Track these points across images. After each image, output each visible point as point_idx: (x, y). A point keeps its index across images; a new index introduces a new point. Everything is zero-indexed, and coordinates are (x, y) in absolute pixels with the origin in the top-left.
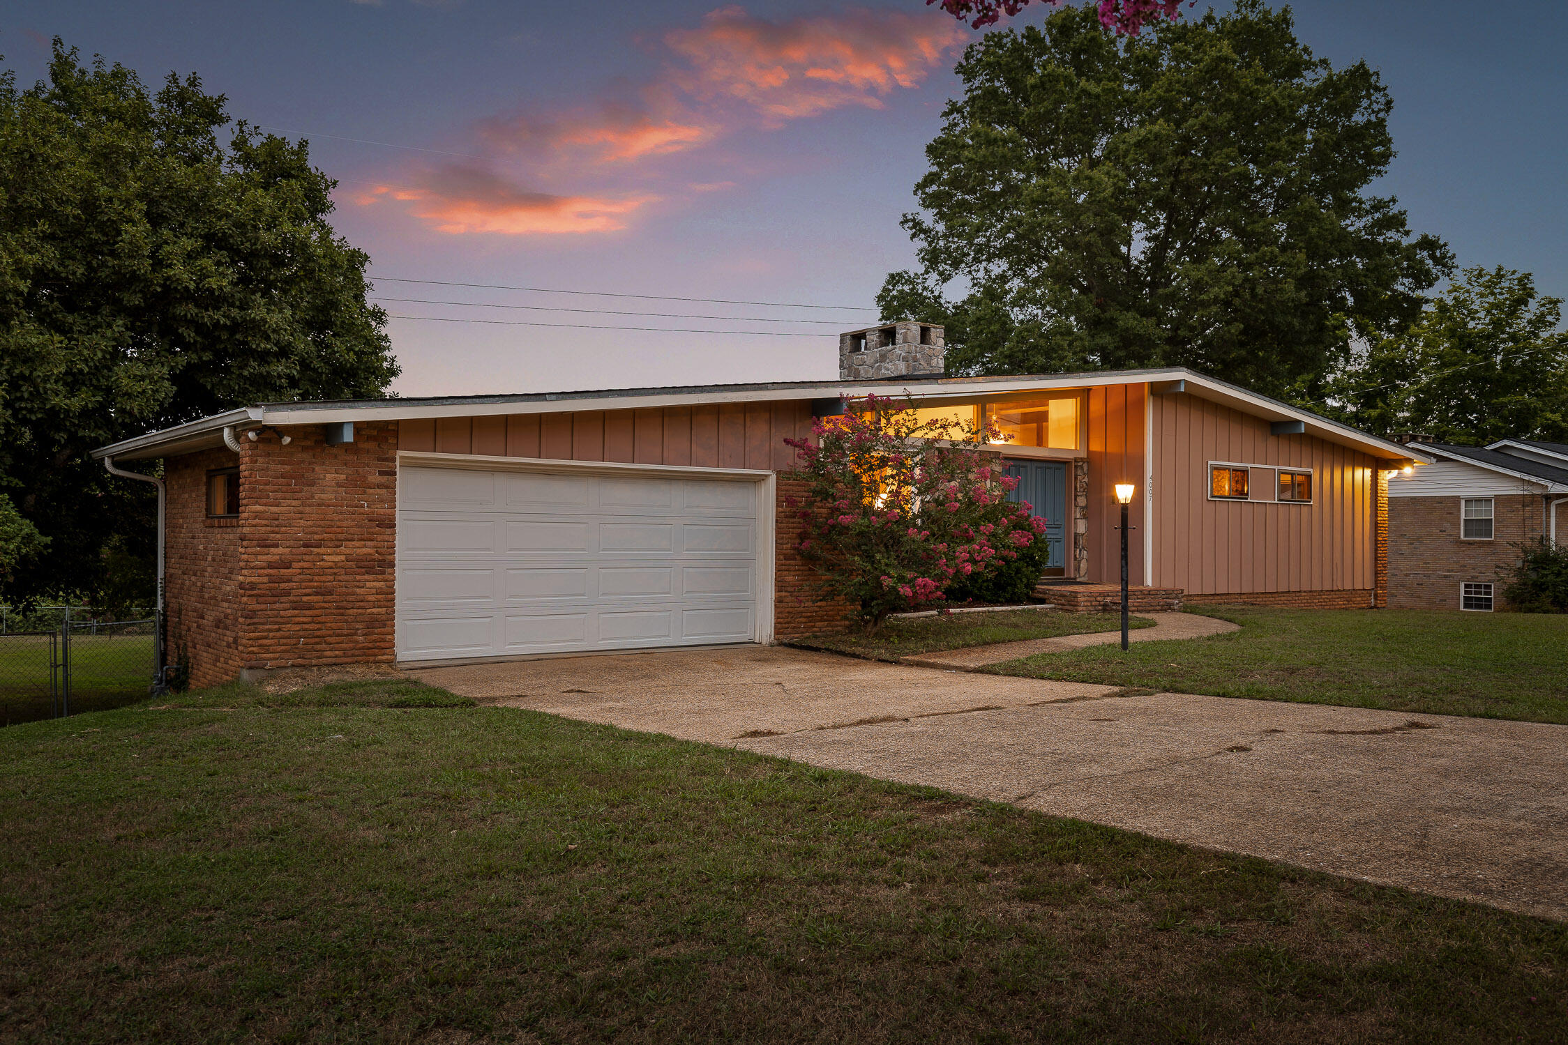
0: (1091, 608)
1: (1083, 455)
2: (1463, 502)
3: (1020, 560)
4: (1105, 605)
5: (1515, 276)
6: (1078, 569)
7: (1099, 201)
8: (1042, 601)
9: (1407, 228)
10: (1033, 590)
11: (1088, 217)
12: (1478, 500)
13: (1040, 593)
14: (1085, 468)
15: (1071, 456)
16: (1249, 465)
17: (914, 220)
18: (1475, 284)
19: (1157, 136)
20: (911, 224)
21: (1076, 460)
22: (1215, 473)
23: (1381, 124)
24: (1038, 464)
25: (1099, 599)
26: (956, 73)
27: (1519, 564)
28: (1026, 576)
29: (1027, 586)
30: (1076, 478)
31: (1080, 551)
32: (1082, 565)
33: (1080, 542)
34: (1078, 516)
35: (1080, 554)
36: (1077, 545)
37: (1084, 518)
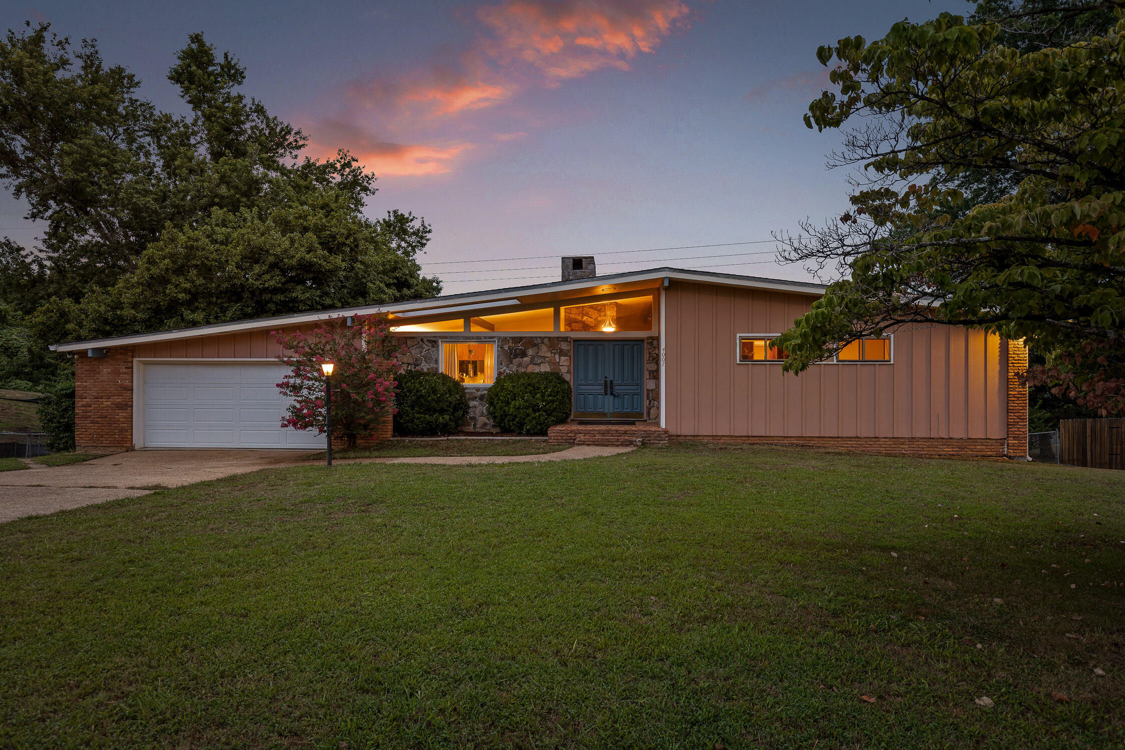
6: (648, 414)
15: (645, 336)
21: (647, 338)
22: (746, 342)
30: (646, 351)
31: (650, 401)
32: (651, 411)
33: (651, 395)
34: (648, 377)
35: (650, 404)
36: (648, 398)
37: (654, 378)
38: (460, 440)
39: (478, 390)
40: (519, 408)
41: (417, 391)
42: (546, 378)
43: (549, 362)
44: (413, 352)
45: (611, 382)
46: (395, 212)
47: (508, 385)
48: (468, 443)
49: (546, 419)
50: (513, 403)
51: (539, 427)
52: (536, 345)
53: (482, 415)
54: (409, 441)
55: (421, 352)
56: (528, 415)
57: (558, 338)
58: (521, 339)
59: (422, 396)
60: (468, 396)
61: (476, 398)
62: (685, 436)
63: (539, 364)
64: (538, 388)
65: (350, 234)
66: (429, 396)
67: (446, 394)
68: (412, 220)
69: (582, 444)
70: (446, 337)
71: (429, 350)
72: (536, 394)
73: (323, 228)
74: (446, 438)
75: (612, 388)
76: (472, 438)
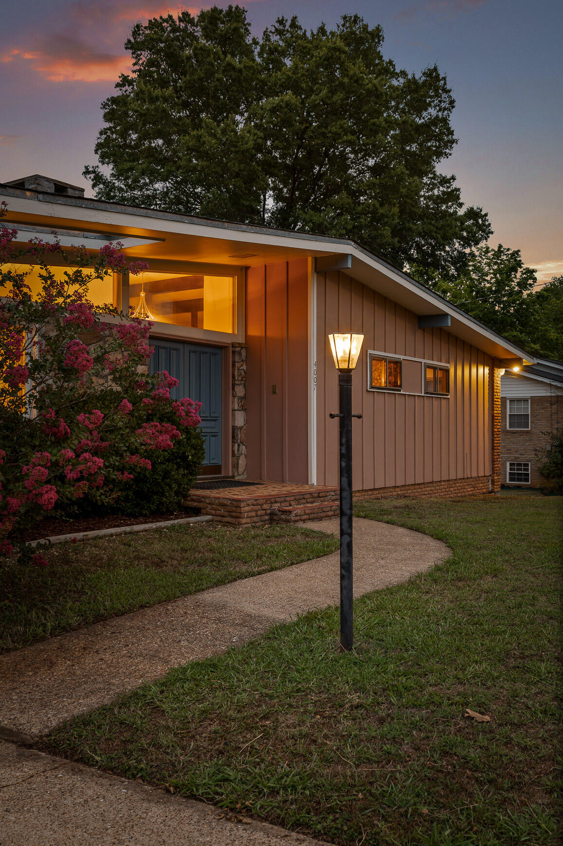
0: (255, 519)
1: (241, 340)
2: (508, 402)
3: (168, 460)
4: (272, 514)
5: (509, 252)
6: (236, 466)
7: (243, 151)
8: (197, 512)
9: (461, 201)
10: (185, 497)
11: (234, 164)
12: (519, 400)
13: (193, 500)
14: (244, 352)
15: (229, 341)
16: (402, 357)
17: (94, 172)
18: (484, 257)
19: (288, 104)
20: (92, 176)
21: (233, 345)
22: (374, 362)
23: (445, 121)
24: (193, 348)
25: (265, 506)
26: (126, 48)
27: (549, 448)
28: (176, 481)
29: (177, 493)
30: (234, 365)
34: (236, 407)
35: (238, 450)
36: (236, 440)
37: (242, 410)
76: (96, 535)
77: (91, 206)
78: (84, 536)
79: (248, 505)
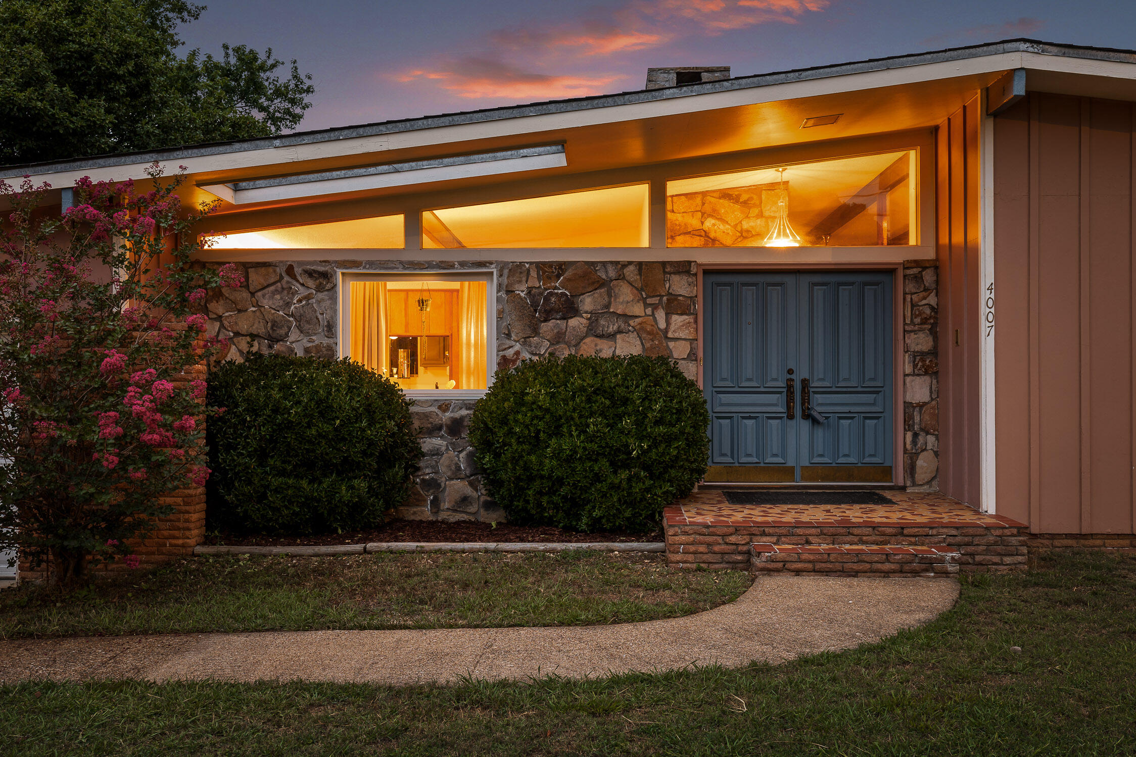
1: (930, 255)
6: (908, 469)
14: (928, 275)
21: (907, 265)
30: (905, 299)
31: (915, 435)
32: (920, 463)
33: (917, 419)
34: (908, 369)
35: (914, 442)
36: (908, 426)
37: (926, 373)
38: (402, 553)
39: (444, 406)
40: (570, 459)
41: (276, 411)
42: (646, 373)
43: (640, 332)
44: (266, 303)
45: (805, 383)
46: (237, 50)
47: (537, 392)
48: (425, 562)
49: (648, 490)
50: (553, 442)
51: (628, 513)
52: (602, 284)
53: (456, 474)
54: (252, 556)
55: (288, 304)
56: (597, 478)
57: (664, 264)
58: (561, 267)
59: (289, 425)
60: (416, 424)
61: (440, 428)
62: (1053, 536)
63: (612, 336)
64: (625, 401)
65: (128, 56)
66: (309, 426)
67: (358, 418)
68: (273, 66)
69: (778, 571)
70: (355, 264)
71: (308, 298)
72: (620, 417)
73: (62, 38)
74: (359, 547)
75: (805, 399)
76: (437, 548)
77: (354, 135)
78: (417, 546)
79: (686, 533)
